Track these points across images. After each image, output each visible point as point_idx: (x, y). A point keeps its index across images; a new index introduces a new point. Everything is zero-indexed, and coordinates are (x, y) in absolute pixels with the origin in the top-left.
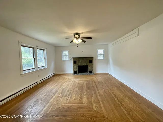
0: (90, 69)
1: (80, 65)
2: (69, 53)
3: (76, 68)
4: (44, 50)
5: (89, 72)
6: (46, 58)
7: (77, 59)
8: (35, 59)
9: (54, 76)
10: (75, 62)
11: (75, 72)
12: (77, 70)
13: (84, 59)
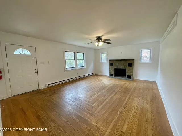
0: (128, 73)
1: (117, 68)
2: (107, 55)
3: (113, 71)
4: (83, 53)
5: (127, 77)
6: (85, 60)
7: (114, 61)
8: (76, 60)
9: (93, 75)
10: (111, 64)
11: (111, 75)
12: (113, 73)
13: (122, 61)
